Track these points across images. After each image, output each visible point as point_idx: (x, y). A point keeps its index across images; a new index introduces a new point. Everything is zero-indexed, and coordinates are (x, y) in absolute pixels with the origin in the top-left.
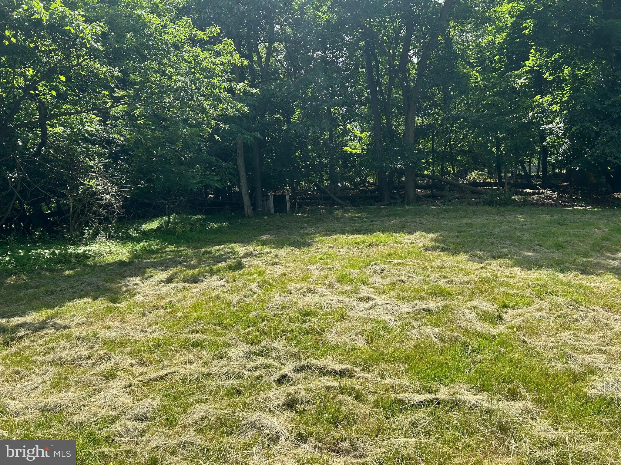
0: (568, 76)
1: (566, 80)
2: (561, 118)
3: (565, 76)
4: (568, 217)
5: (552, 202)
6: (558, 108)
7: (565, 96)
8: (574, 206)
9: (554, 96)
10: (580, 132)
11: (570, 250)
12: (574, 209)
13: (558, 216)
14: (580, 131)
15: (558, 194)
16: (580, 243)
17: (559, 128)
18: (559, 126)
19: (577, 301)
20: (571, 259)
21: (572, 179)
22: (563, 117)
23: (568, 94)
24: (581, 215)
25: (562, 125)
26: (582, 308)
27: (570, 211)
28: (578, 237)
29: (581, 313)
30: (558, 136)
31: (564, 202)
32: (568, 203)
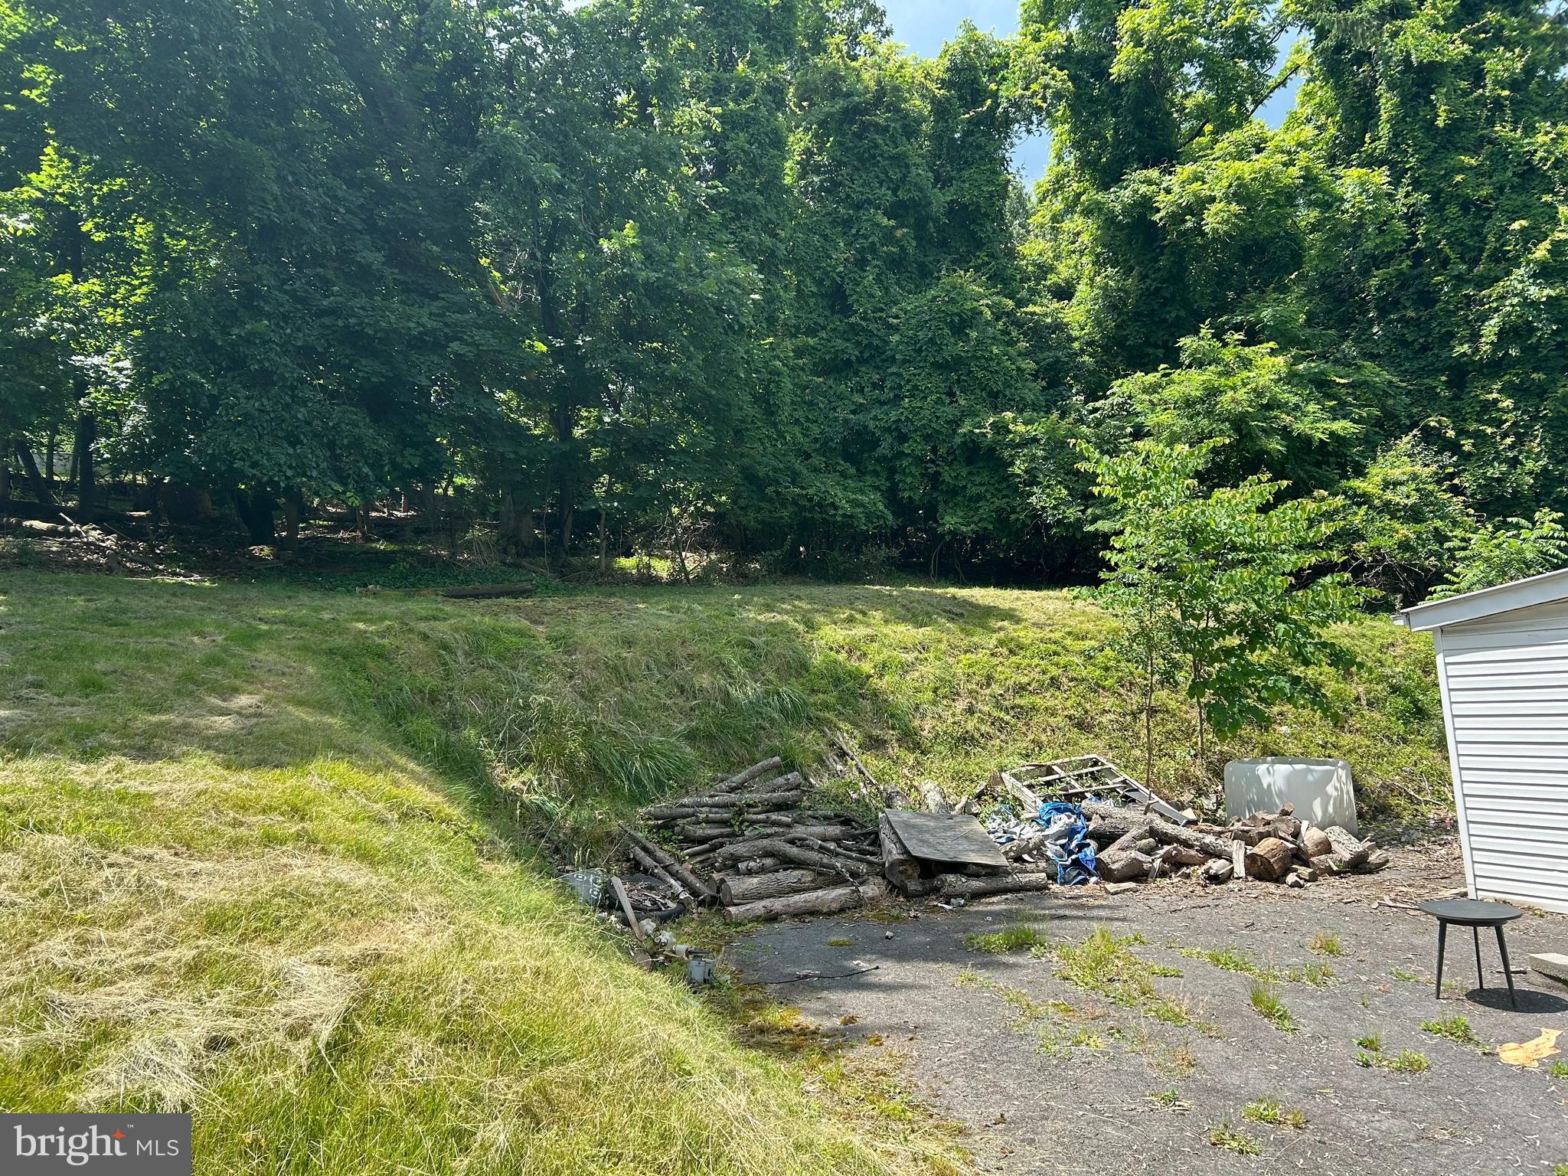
0: (145, 243)
1: (141, 251)
2: (125, 344)
3: (138, 243)
4: (135, 603)
5: (102, 561)
6: (118, 319)
7: (138, 291)
8: (157, 572)
9: (108, 285)
10: (173, 389)
11: (120, 694)
12: (155, 583)
13: (106, 601)
14: (172, 384)
15: (119, 539)
16: (148, 676)
17: (120, 370)
18: (120, 364)
19: (103, 843)
20: (120, 720)
21: (160, 503)
22: (130, 345)
23: (145, 289)
24: (167, 597)
25: (126, 364)
26: (113, 857)
27: (142, 587)
28: (147, 657)
29: (108, 872)
30: (116, 390)
31: (131, 561)
32: (144, 564)
